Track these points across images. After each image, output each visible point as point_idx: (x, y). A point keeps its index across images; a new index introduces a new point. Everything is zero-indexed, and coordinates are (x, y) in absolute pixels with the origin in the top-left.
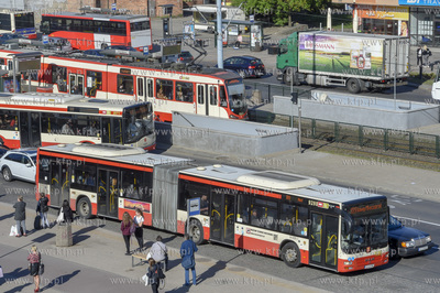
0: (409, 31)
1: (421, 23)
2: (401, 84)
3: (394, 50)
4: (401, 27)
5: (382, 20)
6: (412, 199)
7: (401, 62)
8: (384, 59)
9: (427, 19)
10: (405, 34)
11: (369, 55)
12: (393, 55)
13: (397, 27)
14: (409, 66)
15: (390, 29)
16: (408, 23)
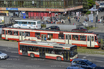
0: (9, 15)
1: (11, 13)
2: (8, 25)
3: (6, 19)
4: (7, 14)
5: (3, 13)
6: (12, 48)
7: (8, 21)
8: (4, 21)
9: (12, 13)
10: (8, 16)
11: (1, 20)
12: (6, 20)
13: (6, 14)
14: (9, 22)
15: (5, 15)
16: (8, 13)
